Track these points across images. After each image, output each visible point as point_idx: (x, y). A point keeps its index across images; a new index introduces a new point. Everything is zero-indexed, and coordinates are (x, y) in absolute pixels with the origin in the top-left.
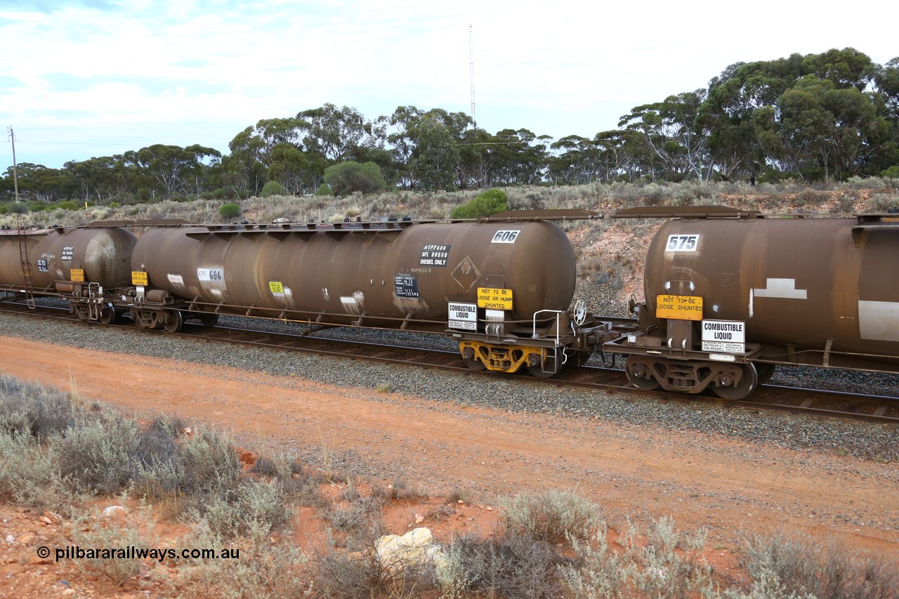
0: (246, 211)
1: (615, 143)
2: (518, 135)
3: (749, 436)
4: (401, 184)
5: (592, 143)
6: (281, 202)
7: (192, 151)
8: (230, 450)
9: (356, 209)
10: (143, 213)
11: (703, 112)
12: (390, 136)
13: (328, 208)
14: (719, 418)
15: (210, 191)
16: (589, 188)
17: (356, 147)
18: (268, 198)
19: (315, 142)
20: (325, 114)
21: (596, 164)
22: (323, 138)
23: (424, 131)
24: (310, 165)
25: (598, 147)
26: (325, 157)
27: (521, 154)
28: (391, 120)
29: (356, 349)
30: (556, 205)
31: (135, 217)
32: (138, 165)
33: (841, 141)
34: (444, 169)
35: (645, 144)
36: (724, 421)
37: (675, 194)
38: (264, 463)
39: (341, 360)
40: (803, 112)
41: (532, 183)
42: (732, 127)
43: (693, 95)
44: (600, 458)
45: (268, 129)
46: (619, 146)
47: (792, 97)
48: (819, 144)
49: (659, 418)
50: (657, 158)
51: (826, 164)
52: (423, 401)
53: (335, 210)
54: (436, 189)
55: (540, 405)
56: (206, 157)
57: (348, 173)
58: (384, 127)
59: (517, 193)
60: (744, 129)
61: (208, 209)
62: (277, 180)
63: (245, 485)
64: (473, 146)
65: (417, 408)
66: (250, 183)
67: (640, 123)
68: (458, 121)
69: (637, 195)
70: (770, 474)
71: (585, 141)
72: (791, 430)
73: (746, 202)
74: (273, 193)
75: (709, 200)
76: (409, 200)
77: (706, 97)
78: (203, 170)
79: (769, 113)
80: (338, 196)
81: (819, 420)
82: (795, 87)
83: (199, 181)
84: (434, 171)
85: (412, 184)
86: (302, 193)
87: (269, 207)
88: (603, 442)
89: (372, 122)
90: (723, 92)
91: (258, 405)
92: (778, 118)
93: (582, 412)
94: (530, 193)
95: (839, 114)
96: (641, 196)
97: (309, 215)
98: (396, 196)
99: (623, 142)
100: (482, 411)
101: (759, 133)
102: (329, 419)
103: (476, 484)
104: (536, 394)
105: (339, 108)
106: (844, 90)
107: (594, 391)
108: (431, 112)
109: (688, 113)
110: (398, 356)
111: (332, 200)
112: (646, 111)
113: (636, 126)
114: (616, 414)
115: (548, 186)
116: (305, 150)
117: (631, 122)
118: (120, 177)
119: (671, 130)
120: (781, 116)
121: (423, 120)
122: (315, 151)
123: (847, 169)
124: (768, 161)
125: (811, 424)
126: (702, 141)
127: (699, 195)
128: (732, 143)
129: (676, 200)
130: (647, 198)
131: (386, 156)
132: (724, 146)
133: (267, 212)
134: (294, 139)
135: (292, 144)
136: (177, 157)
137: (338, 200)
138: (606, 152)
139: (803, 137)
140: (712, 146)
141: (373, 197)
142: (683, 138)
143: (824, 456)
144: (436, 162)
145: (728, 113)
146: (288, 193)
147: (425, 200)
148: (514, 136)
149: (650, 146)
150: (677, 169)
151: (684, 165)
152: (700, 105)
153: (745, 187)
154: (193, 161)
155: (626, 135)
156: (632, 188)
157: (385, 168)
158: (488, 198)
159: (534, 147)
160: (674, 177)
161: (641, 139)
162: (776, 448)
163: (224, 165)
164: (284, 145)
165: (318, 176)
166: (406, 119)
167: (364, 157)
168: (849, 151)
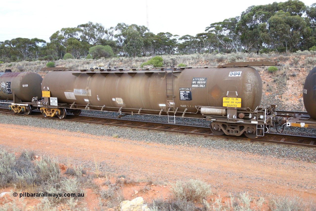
0: (57, 65)
1: (204, 38)
2: (166, 35)
3: (261, 153)
4: (119, 54)
5: (195, 38)
6: (72, 62)
8: (56, 165)
9: (102, 64)
10: (14, 66)
11: (239, 25)
12: (115, 35)
13: (91, 64)
14: (249, 146)
15: (42, 57)
16: (195, 55)
17: (101, 39)
18: (66, 60)
19: (85, 37)
20: (89, 26)
21: (196, 46)
22: (88, 36)
23: (129, 33)
24: (83, 47)
25: (197, 40)
26: (89, 43)
27: (167, 42)
28: (115, 29)
29: (104, 121)
30: (182, 62)
31: (10, 67)
32: (11, 46)
33: (293, 36)
34: (137, 48)
35: (216, 38)
36: (251, 147)
37: (229, 58)
38: (70, 170)
39: (98, 125)
40: (278, 25)
41: (171, 54)
42: (250, 31)
43: (235, 19)
44: (203, 163)
45: (66, 32)
47: (274, 19)
48: (284, 38)
49: (225, 146)
50: (220, 44)
51: (287, 45)
52: (131, 141)
53: (94, 65)
54: (134, 56)
55: (178, 142)
56: (40, 43)
57: (99, 50)
58: (113, 31)
59: (166, 58)
60: (255, 32)
61: (41, 64)
62: (70, 53)
63: (63, 181)
64: (148, 39)
65: (129, 144)
66: (59, 54)
67: (214, 30)
68: (142, 29)
69: (214, 58)
70: (270, 168)
71: (191, 37)
72: (278, 151)
74: (68, 58)
75: (242, 60)
76: (123, 61)
77: (240, 20)
78: (39, 48)
79: (264, 26)
80: (95, 59)
81: (288, 146)
82: (275, 15)
83: (37, 53)
84: (133, 49)
85: (124, 54)
86: (80, 58)
87: (67, 63)
88: (204, 156)
89: (108, 29)
90: (246, 18)
91: (65, 144)
92: (268, 28)
93: (195, 144)
94: (172, 58)
95: (292, 26)
97: (83, 67)
98: (118, 59)
99: (207, 37)
100: (155, 144)
101: (260, 34)
102: (94, 149)
103: (154, 174)
104: (177, 137)
105: (94, 24)
106: (294, 16)
107: (199, 136)
108: (131, 26)
109: (232, 26)
110: (121, 123)
111: (93, 61)
112: (216, 25)
113: (212, 31)
114: (208, 145)
115: (178, 55)
116: (81, 40)
117: (210, 30)
118: (3, 51)
119: (226, 32)
120: (269, 27)
121: (128, 28)
122: (85, 41)
123: (295, 48)
124: (263, 45)
125: (285, 148)
126: (238, 37)
127: (238, 58)
128: (249, 38)
129: (229, 60)
130: (218, 60)
131: (114, 43)
132: (247, 39)
133: (66, 65)
134: (76, 36)
135: (75, 38)
136: (27, 43)
137: (95, 61)
138: (200, 41)
139: (278, 35)
140: (242, 39)
141: (109, 59)
142: (231, 36)
143: (291, 161)
144: (134, 45)
145: (248, 26)
146: (74, 58)
147: (130, 61)
148: (164, 35)
149: (217, 39)
150: (228, 48)
151: (231, 46)
152: (237, 23)
153: (255, 55)
154: (35, 45)
155: (208, 35)
156: (212, 56)
157: (113, 48)
158: (155, 60)
159: (172, 40)
160: (227, 51)
161: (214, 36)
162: (272, 158)
163: (47, 47)
164: (72, 38)
165: (86, 52)
166: (121, 28)
167: (105, 43)
168: (296, 40)
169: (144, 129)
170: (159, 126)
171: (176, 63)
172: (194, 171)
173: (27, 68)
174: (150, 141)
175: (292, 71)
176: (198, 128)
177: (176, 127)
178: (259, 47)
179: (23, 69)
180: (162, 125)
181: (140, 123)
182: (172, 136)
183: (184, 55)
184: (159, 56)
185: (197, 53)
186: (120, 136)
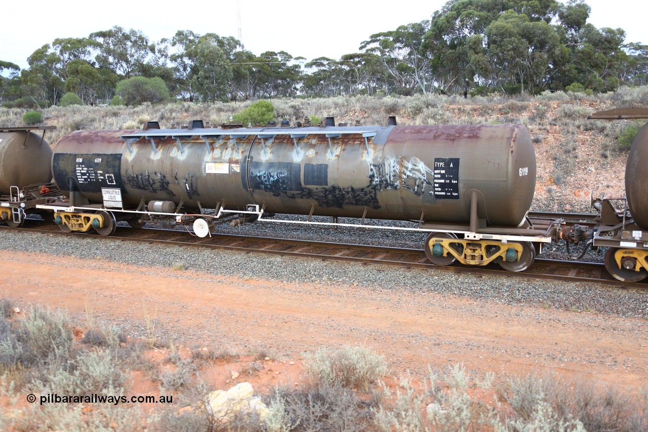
0: (47, 118)
1: (356, 63)
2: (278, 56)
3: (477, 295)
4: (181, 97)
5: (338, 63)
6: (79, 111)
9: (146, 117)
11: (428, 38)
12: (172, 56)
13: (122, 116)
14: (452, 283)
16: (340, 99)
17: (142, 64)
18: (68, 108)
19: (105, 60)
20: (115, 36)
21: (341, 81)
22: (113, 56)
23: (202, 52)
24: (102, 79)
25: (343, 67)
26: (115, 72)
27: (281, 72)
28: (172, 42)
30: (314, 113)
33: (533, 63)
34: (220, 84)
35: (381, 64)
36: (456, 284)
37: (409, 105)
39: (140, 244)
40: (505, 39)
41: (290, 96)
42: (450, 51)
43: (420, 25)
44: (361, 317)
45: (63, 47)
46: (359, 66)
47: (497, 28)
48: (517, 65)
49: (405, 283)
50: (390, 76)
51: (522, 81)
52: (213, 276)
53: (128, 118)
54: (213, 100)
55: (309, 276)
56: (5, 70)
57: (137, 86)
58: (166, 48)
59: (280, 104)
60: (459, 53)
61: (12, 116)
62: (74, 92)
64: (242, 65)
65: (208, 282)
66: (49, 93)
67: (377, 48)
69: (378, 105)
70: (494, 324)
71: (331, 62)
72: (508, 289)
73: (464, 111)
74: (71, 103)
75: (436, 110)
76: (191, 110)
77: (429, 27)
78: (3, 82)
79: (479, 40)
80: (131, 106)
81: (528, 281)
82: (499, 19)
84: (211, 85)
85: (191, 96)
86: (96, 103)
87: (68, 115)
88: (362, 304)
89: (156, 43)
90: (443, 23)
91: (70, 285)
92: (486, 45)
93: (343, 280)
94: (292, 103)
95: (532, 42)
96: (382, 106)
97: (104, 122)
98: (180, 106)
99: (363, 63)
100: (262, 282)
101: (471, 56)
102: (133, 294)
103: (262, 342)
104: (306, 267)
105: (127, 31)
106: (536, 22)
107: (352, 263)
108: (206, 36)
109: (415, 40)
110: (189, 239)
111: (125, 109)
112: (381, 38)
113: (373, 50)
114: (371, 281)
115: (304, 98)
116: (97, 66)
117: (369, 47)
119: (401, 53)
120: (488, 43)
121: (199, 42)
122: (106, 68)
123: (538, 86)
124: (476, 79)
125: (523, 284)
126: (426, 62)
127: (428, 105)
128: (449, 64)
129: (409, 110)
130: (387, 108)
131: (169, 73)
132: (443, 67)
133: (68, 119)
134: (87, 56)
135: (86, 61)
137: (130, 109)
138: (349, 71)
139: (504, 60)
140: (433, 66)
141: (160, 106)
142: (411, 60)
143: (533, 309)
144: (213, 78)
145: (446, 40)
146: (82, 103)
147: (205, 109)
148: (275, 57)
149: (385, 66)
150: (406, 84)
151: (411, 82)
152: (425, 33)
153: (460, 99)
156: (373, 100)
157: (168, 83)
158: (258, 108)
159: (292, 67)
160: (403, 91)
161: (378, 60)
162: (497, 304)
163: (23, 78)
164: (78, 62)
165: (109, 89)
166: (184, 41)
167: (151, 73)
168: (539, 71)
169: (239, 252)
170: (270, 243)
171: (301, 114)
172: (344, 334)
174: (251, 275)
175: (534, 131)
176: (348, 247)
177: (304, 246)
180: (276, 241)
181: (230, 239)
182: (296, 264)
183: (317, 99)
184: (266, 100)
185: (343, 95)
186: (189, 267)
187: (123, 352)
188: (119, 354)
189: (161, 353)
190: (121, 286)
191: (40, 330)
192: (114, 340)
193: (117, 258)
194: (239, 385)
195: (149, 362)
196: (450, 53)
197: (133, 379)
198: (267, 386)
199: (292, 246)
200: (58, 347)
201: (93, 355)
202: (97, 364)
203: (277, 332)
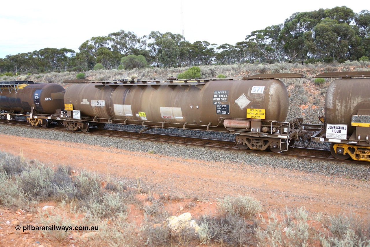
0: (87, 76)
1: (244, 47)
2: (203, 44)
3: (308, 170)
4: (153, 65)
5: (234, 47)
6: (103, 72)
7: (63, 50)
9: (135, 75)
10: (43, 77)
11: (282, 33)
12: (148, 44)
13: (124, 75)
14: (295, 163)
15: (70, 68)
16: (235, 66)
17: (134, 49)
18: (97, 71)
19: (116, 47)
20: (120, 35)
21: (235, 56)
22: (120, 45)
23: (164, 42)
24: (114, 57)
25: (237, 49)
26: (120, 53)
27: (204, 52)
28: (149, 37)
29: (138, 135)
30: (221, 73)
31: (39, 79)
32: (39, 57)
33: (340, 46)
34: (173, 58)
35: (257, 47)
36: (297, 164)
37: (272, 68)
38: (110, 186)
39: (132, 140)
40: (325, 33)
41: (209, 64)
43: (278, 26)
44: (246, 180)
45: (96, 41)
47: (320, 27)
48: (331, 47)
49: (269, 163)
50: (262, 53)
51: (334, 55)
52: (168, 157)
53: (127, 76)
54: (169, 67)
55: (219, 158)
56: (69, 53)
57: (131, 60)
58: (146, 40)
59: (204, 68)
60: (299, 41)
61: (71, 76)
62: (100, 63)
64: (184, 48)
65: (166, 160)
66: (88, 64)
67: (255, 39)
68: (177, 38)
69: (256, 69)
70: (318, 186)
71: (231, 46)
72: (326, 168)
73: (302, 72)
74: (99, 69)
75: (287, 71)
76: (158, 71)
77: (283, 27)
78: (67, 59)
79: (310, 34)
80: (128, 70)
81: (337, 163)
82: (321, 23)
83: (66, 64)
84: (168, 59)
85: (158, 65)
86: (111, 69)
87: (98, 75)
88: (246, 174)
89: (141, 38)
90: (291, 25)
92: (314, 36)
93: (237, 161)
94: (210, 68)
95: (340, 34)
96: (257, 69)
97: (114, 78)
98: (153, 70)
99: (247, 46)
100: (194, 161)
101: (306, 42)
102: (128, 166)
103: (194, 192)
104: (217, 153)
105: (127, 32)
106: (342, 24)
107: (241, 152)
108: (166, 34)
109: (275, 34)
110: (156, 138)
111: (125, 72)
112: (257, 33)
113: (252, 40)
114: (251, 162)
115: (216, 65)
116: (112, 50)
117: (250, 38)
118: (31, 62)
119: (268, 41)
121: (163, 37)
122: (116, 51)
123: (342, 58)
124: (308, 55)
125: (334, 165)
126: (281, 46)
127: (282, 69)
128: (294, 47)
129: (272, 71)
130: (260, 70)
131: (147, 53)
132: (290, 48)
133: (97, 77)
134: (107, 45)
135: (106, 48)
136: (56, 53)
137: (127, 71)
138: (240, 51)
139: (325, 44)
140: (285, 48)
141: (143, 70)
142: (273, 45)
143: (340, 179)
144: (169, 55)
145: (292, 34)
146: (104, 69)
147: (165, 71)
148: (201, 44)
149: (259, 48)
150: (270, 58)
151: (273, 56)
152: (281, 30)
153: (300, 65)
154: (63, 55)
155: (249, 43)
156: (253, 66)
157: (146, 58)
158: (193, 70)
159: (210, 49)
160: (269, 61)
161: (255, 45)
162: (320, 175)
163: (77, 57)
164: (103, 48)
165: (117, 62)
166: (155, 37)
167: (138, 53)
168: (343, 50)
169: (182, 145)
170: (198, 141)
171: (215, 74)
172: (237, 189)
173: (57, 80)
174: (188, 157)
177: (216, 143)
178: (304, 57)
179: (52, 80)
180: (201, 140)
181: (177, 138)
182: (212, 152)
183: (223, 65)
184: (196, 66)
185: (237, 64)
186: (156, 152)
187: (125, 194)
188: (123, 196)
189: (144, 196)
190: (123, 161)
191: (85, 182)
192: (120, 188)
193: (120, 147)
194: (185, 214)
195: (138, 200)
196: (294, 41)
197: (130, 208)
198: (198, 215)
199: (210, 143)
200: (94, 191)
201: (111, 195)
202: (113, 200)
203: (202, 188)
